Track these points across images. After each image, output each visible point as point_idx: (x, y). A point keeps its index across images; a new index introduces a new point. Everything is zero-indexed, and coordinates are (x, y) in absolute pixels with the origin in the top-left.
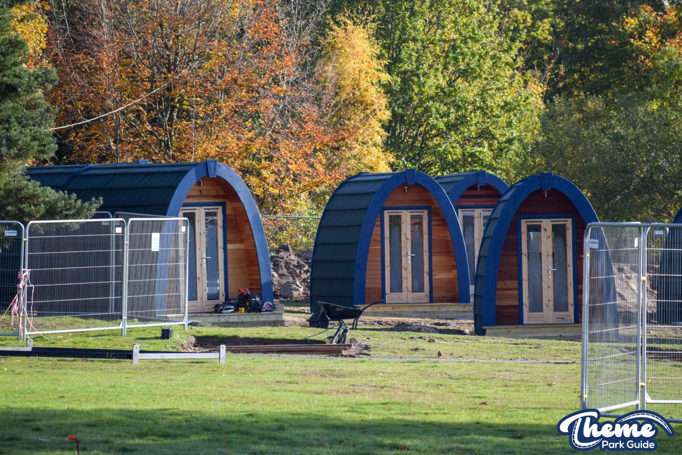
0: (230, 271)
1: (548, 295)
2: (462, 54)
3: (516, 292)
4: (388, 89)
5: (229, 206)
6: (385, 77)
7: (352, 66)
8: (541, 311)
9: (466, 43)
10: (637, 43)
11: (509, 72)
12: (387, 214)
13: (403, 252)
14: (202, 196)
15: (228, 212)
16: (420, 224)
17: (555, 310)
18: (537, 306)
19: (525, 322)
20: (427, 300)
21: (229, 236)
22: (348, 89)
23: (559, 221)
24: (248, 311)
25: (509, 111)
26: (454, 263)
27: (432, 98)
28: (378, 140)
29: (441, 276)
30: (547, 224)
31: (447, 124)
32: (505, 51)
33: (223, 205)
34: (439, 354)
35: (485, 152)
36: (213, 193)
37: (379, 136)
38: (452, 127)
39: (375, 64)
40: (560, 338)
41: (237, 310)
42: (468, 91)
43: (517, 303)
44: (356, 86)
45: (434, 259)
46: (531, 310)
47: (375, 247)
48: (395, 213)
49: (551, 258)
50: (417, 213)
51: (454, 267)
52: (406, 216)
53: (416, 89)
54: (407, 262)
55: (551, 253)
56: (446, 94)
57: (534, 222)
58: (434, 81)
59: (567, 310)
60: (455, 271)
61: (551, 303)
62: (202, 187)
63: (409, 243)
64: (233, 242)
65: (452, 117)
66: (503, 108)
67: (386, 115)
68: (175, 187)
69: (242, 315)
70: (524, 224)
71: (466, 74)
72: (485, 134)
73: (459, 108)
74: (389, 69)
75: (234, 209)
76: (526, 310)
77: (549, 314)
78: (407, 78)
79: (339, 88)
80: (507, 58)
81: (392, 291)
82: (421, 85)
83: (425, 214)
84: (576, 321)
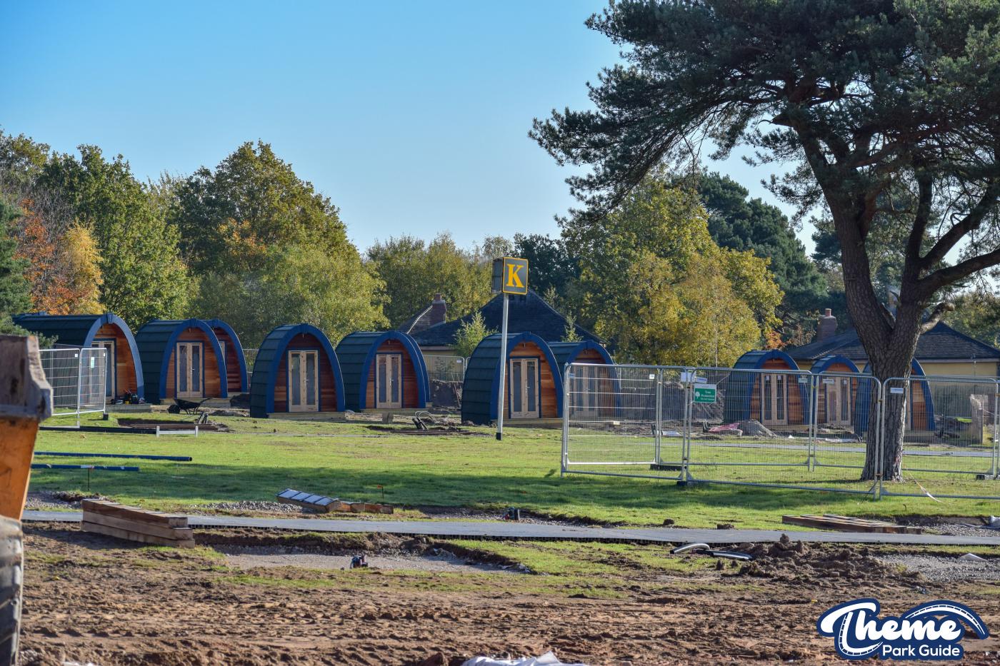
0: (118, 379)
1: (303, 394)
2: (145, 246)
3: (285, 393)
4: (102, 266)
5: (118, 340)
6: (101, 259)
7: (80, 252)
8: (300, 404)
9: (146, 239)
10: (227, 240)
11: (170, 257)
12: (178, 345)
13: (188, 368)
14: (103, 335)
15: (118, 344)
16: (198, 351)
17: (307, 404)
18: (297, 401)
19: (290, 411)
20: (201, 396)
21: (118, 359)
22: (78, 266)
23: (310, 352)
24: (131, 403)
25: (173, 280)
26: (218, 375)
27: (128, 272)
28: (96, 296)
29: (209, 382)
30: (303, 354)
31: (136, 288)
32: (168, 244)
33: (115, 340)
34: (275, 431)
35: (159, 304)
36: (109, 333)
37: (96, 294)
38: (140, 289)
39: (94, 251)
40: (313, 420)
41: (124, 403)
42: (148, 268)
43: (285, 399)
44: (82, 264)
45: (206, 372)
46: (294, 404)
47: (171, 365)
48: (183, 344)
49: (305, 373)
50: (196, 344)
51: (218, 377)
52: (189, 346)
53: (119, 267)
54: (190, 373)
55: (305, 370)
56: (134, 270)
57: (296, 352)
58: (129, 261)
59: (315, 404)
60: (218, 380)
61: (305, 400)
62: (103, 329)
63: (191, 362)
64: (120, 362)
65: (139, 283)
66: (168, 278)
67: (101, 282)
68: (89, 329)
69: (128, 406)
70: (290, 353)
71: (146, 257)
72: (158, 294)
73: (143, 278)
74: (102, 254)
75: (121, 342)
76: (290, 403)
77: (304, 406)
78: (114, 259)
79: (72, 265)
80: (170, 248)
81: (181, 390)
82: (121, 264)
83: (200, 345)
84: (320, 410)
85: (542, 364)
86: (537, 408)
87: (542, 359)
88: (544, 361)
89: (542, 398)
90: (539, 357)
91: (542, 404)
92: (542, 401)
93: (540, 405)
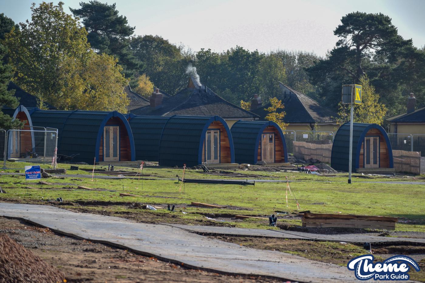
1: (111, 151)
3: (102, 151)
8: (109, 157)
17: (113, 157)
18: (108, 155)
19: (104, 161)
23: (115, 127)
30: (111, 128)
46: (106, 157)
49: (112, 139)
55: (112, 138)
59: (117, 157)
61: (112, 154)
76: (105, 156)
84: (120, 160)
85: (221, 133)
86: (219, 158)
87: (221, 130)
88: (222, 132)
89: (221, 152)
90: (219, 129)
91: (221, 156)
92: (221, 154)
93: (220, 156)
